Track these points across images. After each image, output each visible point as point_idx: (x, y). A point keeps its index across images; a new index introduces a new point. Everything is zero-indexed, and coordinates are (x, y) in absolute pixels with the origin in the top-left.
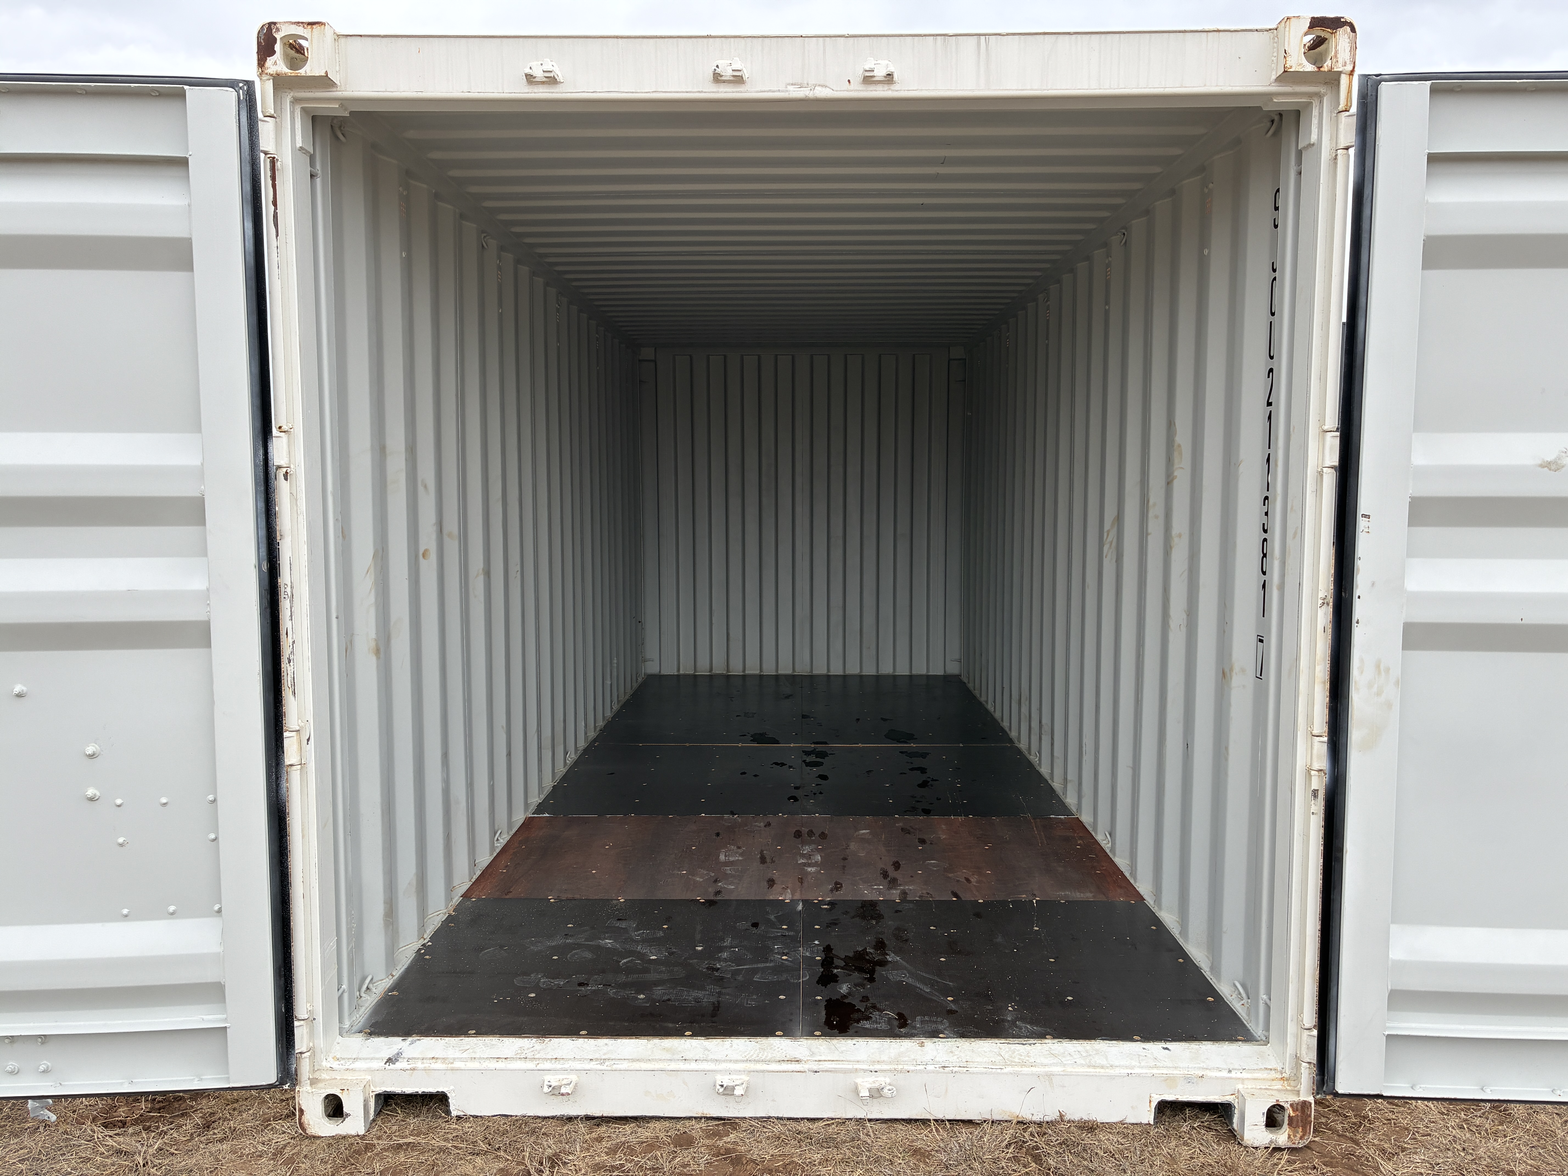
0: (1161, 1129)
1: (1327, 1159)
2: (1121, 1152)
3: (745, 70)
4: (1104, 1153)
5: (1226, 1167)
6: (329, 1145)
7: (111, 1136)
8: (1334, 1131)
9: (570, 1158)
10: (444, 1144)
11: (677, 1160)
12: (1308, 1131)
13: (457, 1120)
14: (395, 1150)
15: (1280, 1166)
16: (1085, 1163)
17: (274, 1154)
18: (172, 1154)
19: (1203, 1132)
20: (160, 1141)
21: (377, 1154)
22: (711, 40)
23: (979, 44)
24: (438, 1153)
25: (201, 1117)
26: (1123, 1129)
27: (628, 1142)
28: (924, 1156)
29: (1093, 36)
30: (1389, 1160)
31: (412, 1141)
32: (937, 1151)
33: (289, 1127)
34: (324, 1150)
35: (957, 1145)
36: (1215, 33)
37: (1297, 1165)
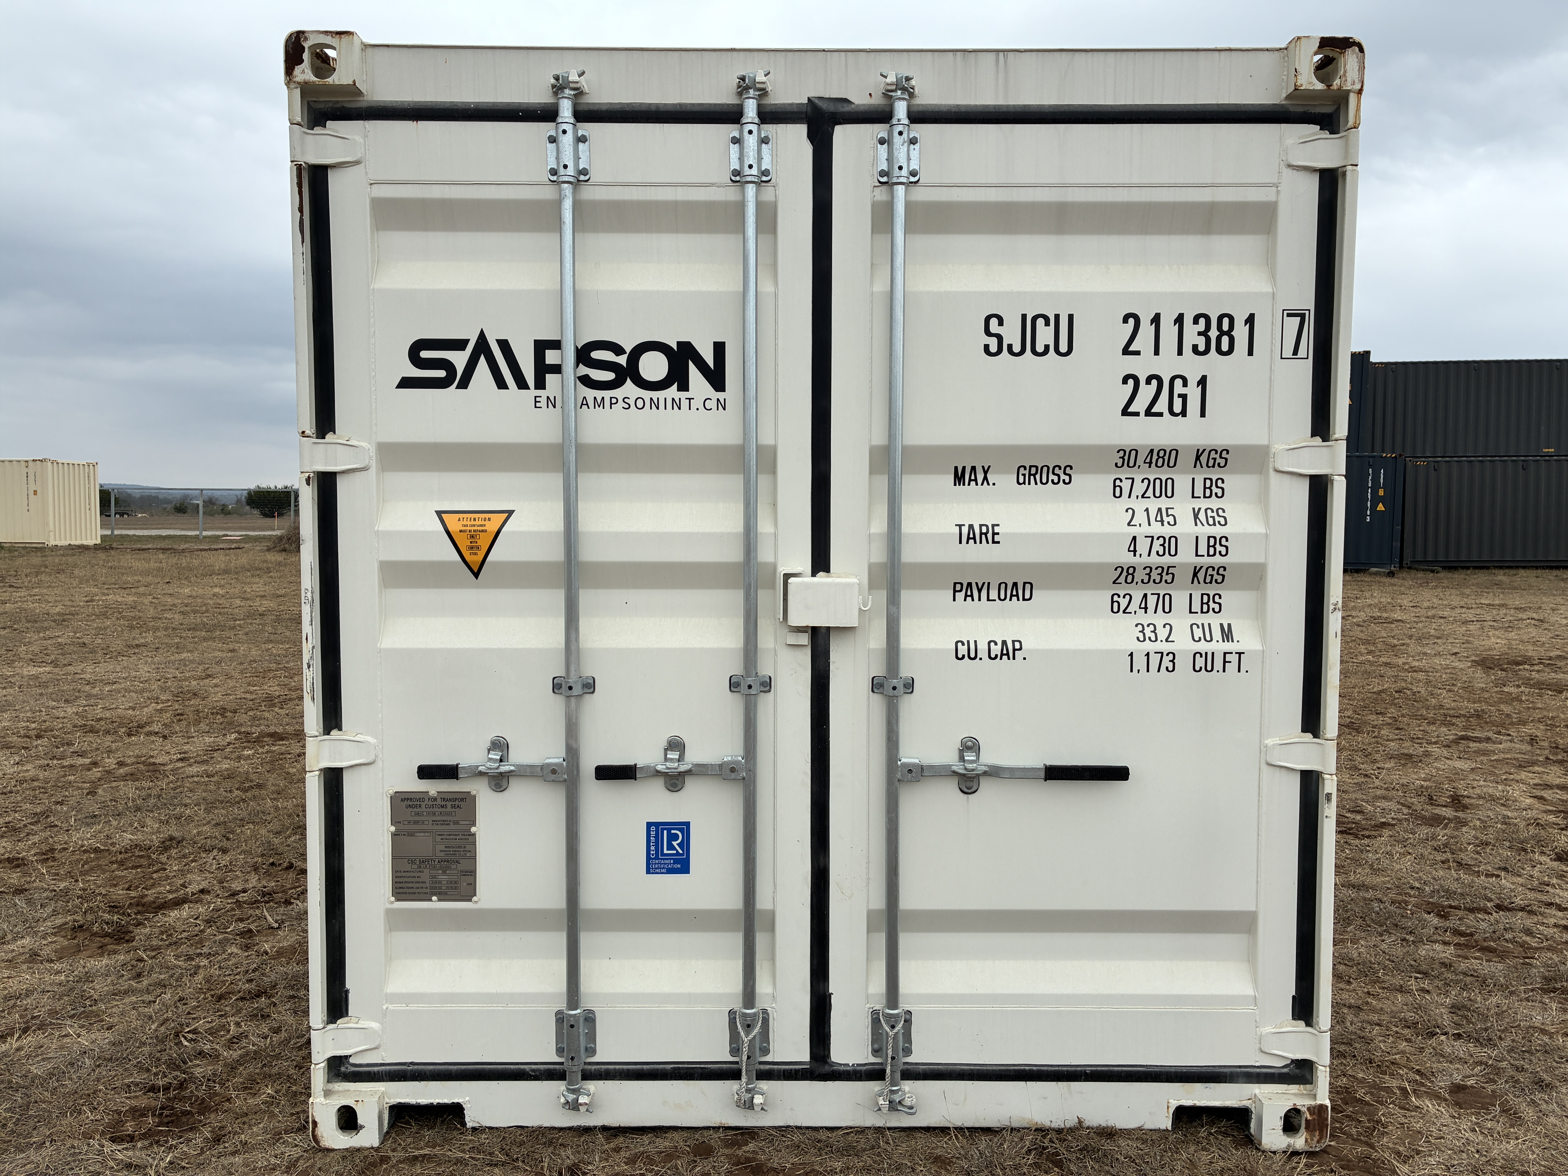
0: (1179, 1135)
1: (1344, 1163)
2: (1142, 1157)
3: (768, 83)
4: (1125, 1158)
5: (1246, 1171)
6: (344, 1158)
7: (119, 1151)
8: (1348, 1135)
9: (589, 1168)
10: (461, 1155)
11: (697, 1169)
12: (1325, 1134)
13: (473, 1132)
14: (410, 1162)
15: (1298, 1170)
16: (1107, 1168)
17: (287, 1167)
18: (183, 1168)
19: (1220, 1137)
20: (171, 1155)
21: (393, 1167)
22: (735, 53)
23: (997, 60)
24: (455, 1164)
25: (210, 1131)
26: (1141, 1135)
27: (646, 1152)
28: (945, 1163)
29: (1109, 54)
30: (1405, 1162)
31: (428, 1152)
32: (957, 1158)
33: (301, 1140)
34: (339, 1163)
35: (977, 1152)
36: (1227, 52)
37: (1316, 1168)
